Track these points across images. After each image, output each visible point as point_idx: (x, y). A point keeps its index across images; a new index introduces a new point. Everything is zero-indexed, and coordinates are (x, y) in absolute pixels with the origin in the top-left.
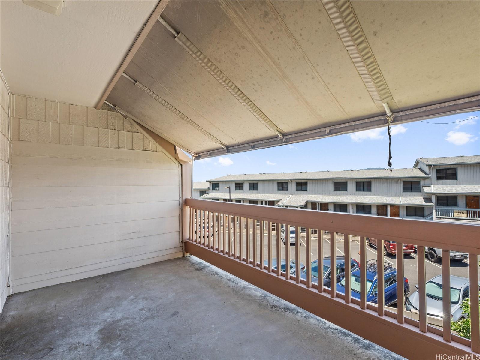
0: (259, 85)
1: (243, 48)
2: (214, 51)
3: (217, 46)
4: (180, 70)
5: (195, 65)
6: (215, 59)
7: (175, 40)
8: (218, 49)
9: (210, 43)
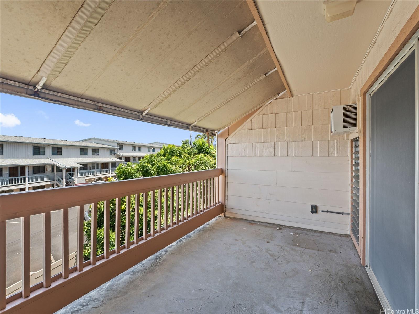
0: (198, 87)
1: (225, 74)
2: (224, 60)
3: (228, 61)
4: (206, 30)
5: (213, 46)
6: (218, 61)
7: (236, 32)
8: (226, 62)
9: (230, 57)
